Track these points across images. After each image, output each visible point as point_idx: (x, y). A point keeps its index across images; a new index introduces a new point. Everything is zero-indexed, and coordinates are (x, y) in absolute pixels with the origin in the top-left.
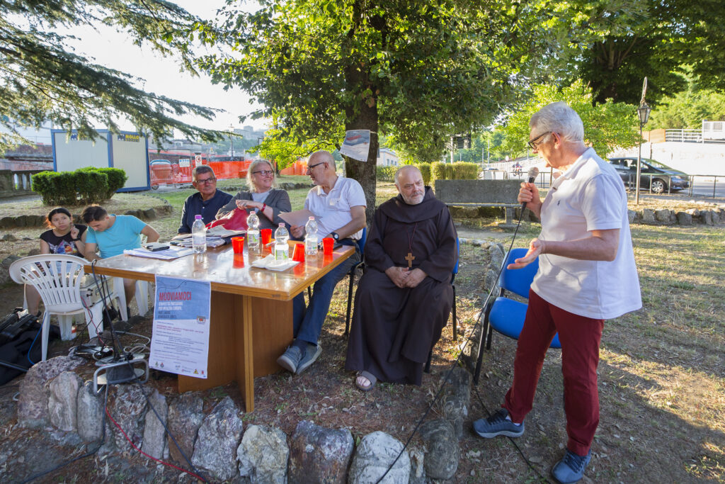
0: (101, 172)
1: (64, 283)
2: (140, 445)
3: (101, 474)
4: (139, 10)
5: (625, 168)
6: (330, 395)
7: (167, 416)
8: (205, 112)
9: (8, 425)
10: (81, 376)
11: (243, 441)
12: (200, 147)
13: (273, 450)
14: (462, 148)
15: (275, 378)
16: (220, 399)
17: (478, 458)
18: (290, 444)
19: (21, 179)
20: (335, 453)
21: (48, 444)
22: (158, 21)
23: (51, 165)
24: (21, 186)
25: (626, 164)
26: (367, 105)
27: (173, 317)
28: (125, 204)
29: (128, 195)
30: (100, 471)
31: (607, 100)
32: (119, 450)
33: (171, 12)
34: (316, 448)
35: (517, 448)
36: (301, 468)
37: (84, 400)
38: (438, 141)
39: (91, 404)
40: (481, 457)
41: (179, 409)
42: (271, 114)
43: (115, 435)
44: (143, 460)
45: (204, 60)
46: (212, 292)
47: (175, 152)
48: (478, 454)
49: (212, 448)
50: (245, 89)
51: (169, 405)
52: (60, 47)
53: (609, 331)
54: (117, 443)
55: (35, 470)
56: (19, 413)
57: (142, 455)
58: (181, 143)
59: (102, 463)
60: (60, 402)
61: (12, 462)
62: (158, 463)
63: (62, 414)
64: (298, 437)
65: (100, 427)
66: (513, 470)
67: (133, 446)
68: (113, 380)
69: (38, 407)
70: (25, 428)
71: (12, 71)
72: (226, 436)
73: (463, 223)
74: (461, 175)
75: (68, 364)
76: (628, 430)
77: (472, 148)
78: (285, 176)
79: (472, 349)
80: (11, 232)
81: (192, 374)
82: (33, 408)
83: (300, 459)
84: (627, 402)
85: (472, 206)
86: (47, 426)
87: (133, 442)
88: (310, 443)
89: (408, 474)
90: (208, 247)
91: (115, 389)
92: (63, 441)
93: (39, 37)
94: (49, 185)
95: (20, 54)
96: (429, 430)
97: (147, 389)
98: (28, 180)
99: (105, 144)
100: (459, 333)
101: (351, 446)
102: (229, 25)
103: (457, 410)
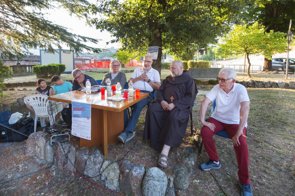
0: (57, 65)
1: (42, 105)
2: (66, 166)
3: (53, 175)
4: (71, 2)
5: (282, 63)
6: (138, 153)
7: (76, 155)
8: (95, 41)
9: (22, 155)
10: (47, 139)
11: (102, 167)
12: (94, 55)
13: (114, 171)
14: (203, 54)
15: (116, 145)
16: (95, 151)
17: (198, 183)
18: (120, 169)
19: (29, 68)
20: (137, 174)
21: (35, 163)
22: (77, 6)
23: (40, 63)
24: (29, 71)
25: (282, 61)
26: (157, 36)
27: (78, 117)
28: (65, 78)
29: (66, 75)
30: (52, 174)
31: (271, 31)
32: (59, 167)
33: (83, 2)
34: (130, 171)
35: (216, 180)
36: (124, 178)
37: (48, 148)
38: (188, 51)
39: (50, 149)
40: (200, 183)
41: (80, 153)
42: (118, 41)
43: (57, 161)
44: (67, 171)
45: (93, 20)
46: (91, 108)
47: (84, 58)
48: (198, 181)
49: (92, 169)
50: (109, 31)
51: (76, 151)
52: (43, 18)
53: (266, 135)
54: (58, 164)
55: (31, 171)
56: (26, 151)
57: (67, 169)
58: (87, 54)
59: (53, 171)
60: (39, 148)
61: (23, 168)
62: (72, 173)
63: (40, 152)
64: (123, 167)
65: (53, 158)
66: (213, 189)
67: (64, 166)
68: (57, 141)
69: (32, 149)
70: (28, 157)
71: (26, 28)
72: (96, 164)
73: (201, 87)
74: (201, 66)
75: (42, 134)
76: (270, 178)
77: (208, 55)
78: (127, 67)
79: (199, 138)
80: (25, 88)
81: (86, 138)
82: (31, 150)
83: (123, 175)
84: (271, 166)
85: (205, 79)
86: (35, 156)
87: (64, 164)
88: (128, 169)
89: (166, 185)
90: (91, 92)
91: (58, 144)
92: (40, 162)
93: (35, 14)
94: (39, 70)
95: (29, 21)
96: (177, 169)
97: (69, 145)
98: (32, 69)
99: (58, 55)
100: (194, 132)
101: (144, 172)
102: (102, 6)
103: (189, 162)
